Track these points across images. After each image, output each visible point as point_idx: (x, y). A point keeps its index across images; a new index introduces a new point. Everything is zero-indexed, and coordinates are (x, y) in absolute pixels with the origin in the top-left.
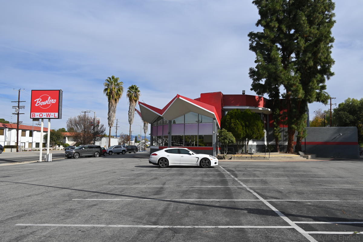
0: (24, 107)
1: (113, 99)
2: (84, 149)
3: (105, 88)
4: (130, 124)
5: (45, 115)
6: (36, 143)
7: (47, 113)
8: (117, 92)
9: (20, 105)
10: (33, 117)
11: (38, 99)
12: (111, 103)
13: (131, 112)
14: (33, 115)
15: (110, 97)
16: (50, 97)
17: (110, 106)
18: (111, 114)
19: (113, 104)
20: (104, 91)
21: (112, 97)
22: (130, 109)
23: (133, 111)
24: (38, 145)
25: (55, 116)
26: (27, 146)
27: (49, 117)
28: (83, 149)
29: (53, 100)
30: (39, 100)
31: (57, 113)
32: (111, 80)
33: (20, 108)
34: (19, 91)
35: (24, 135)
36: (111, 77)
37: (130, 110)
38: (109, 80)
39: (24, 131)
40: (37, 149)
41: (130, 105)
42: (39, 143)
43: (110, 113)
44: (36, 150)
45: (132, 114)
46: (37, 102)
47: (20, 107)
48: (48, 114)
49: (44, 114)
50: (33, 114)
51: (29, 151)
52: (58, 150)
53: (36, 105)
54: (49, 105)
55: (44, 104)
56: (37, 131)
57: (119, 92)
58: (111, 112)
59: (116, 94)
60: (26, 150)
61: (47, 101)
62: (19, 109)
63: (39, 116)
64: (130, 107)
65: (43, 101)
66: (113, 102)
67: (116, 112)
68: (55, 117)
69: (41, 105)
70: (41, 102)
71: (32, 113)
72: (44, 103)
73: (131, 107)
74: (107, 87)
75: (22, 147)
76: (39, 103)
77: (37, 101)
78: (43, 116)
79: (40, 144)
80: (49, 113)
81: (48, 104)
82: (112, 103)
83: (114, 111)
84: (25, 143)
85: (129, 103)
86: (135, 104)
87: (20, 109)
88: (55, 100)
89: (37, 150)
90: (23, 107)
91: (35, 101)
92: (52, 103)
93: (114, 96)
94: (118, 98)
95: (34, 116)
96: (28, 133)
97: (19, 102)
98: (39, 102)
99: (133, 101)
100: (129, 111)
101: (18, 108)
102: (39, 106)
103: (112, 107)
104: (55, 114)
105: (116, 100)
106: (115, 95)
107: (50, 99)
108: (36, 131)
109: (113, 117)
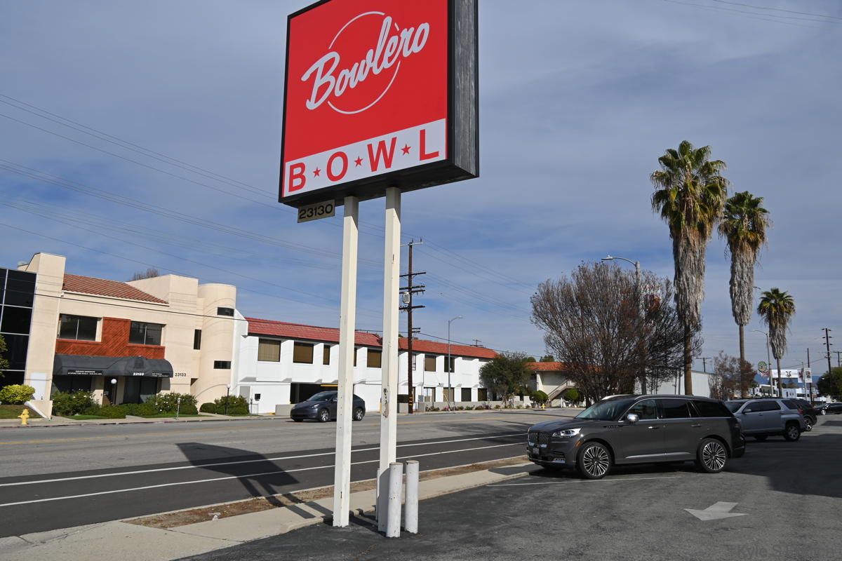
0: (422, 288)
1: (689, 224)
2: (632, 417)
3: (658, 190)
4: (741, 325)
5: (359, 162)
6: (462, 389)
7: (375, 142)
9: (413, 285)
10: (292, 189)
11: (320, 64)
12: (683, 242)
13: (740, 285)
14: (292, 177)
15: (680, 219)
16: (388, 21)
17: (681, 250)
18: (687, 279)
19: (692, 242)
20: (653, 204)
21: (688, 218)
22: (733, 272)
23: (747, 280)
24: (466, 393)
25: (427, 152)
26: (440, 397)
27: (388, 164)
28: (630, 422)
29: (406, 34)
30: (328, 65)
31: (442, 123)
32: (676, 157)
33: (414, 292)
34: (411, 246)
35: (430, 367)
36: (676, 148)
37: (737, 277)
38: (670, 157)
39: (431, 356)
40: (466, 404)
41: (734, 259)
42: (470, 389)
43: (683, 279)
44: (461, 408)
45: (746, 289)
46: (319, 82)
47: (413, 290)
48: (382, 144)
49: (356, 150)
50: (292, 167)
51: (445, 410)
52: (518, 408)
53: (311, 105)
54: (387, 73)
55: (353, 85)
56: (465, 357)
57: (711, 194)
58: (686, 272)
59: (700, 206)
60: (436, 407)
61: (371, 52)
62: (410, 294)
63: (324, 173)
64: (733, 267)
65: (346, 64)
66: (693, 236)
67: (705, 274)
68: (423, 156)
69: (338, 93)
70: (336, 74)
71: (288, 165)
72: (355, 76)
73: (738, 268)
74: (663, 188)
75: (427, 398)
76: (328, 84)
77: (314, 74)
78: (351, 163)
79: (472, 391)
80: (387, 138)
81: (376, 71)
82: (688, 239)
83: (699, 271)
84: (435, 388)
85: (730, 254)
86: (752, 254)
87: (414, 295)
88: (425, 27)
89: (465, 407)
90: (419, 289)
91: (305, 78)
92: (406, 54)
93: (695, 212)
94: (710, 220)
95: (297, 182)
96: (440, 360)
97: (410, 275)
98: (329, 77)
99: (746, 244)
100: (732, 282)
101: (408, 293)
102: (326, 102)
103: (691, 254)
104: (423, 133)
105: (701, 228)
106: (698, 209)
107: (393, 32)
108: (461, 358)
109: (697, 289)
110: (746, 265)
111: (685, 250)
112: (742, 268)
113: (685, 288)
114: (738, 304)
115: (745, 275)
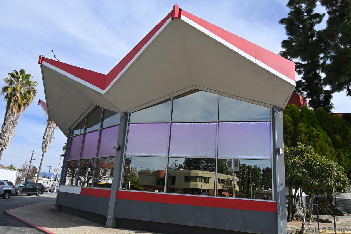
1: (14, 104)
3: (5, 86)
8: (25, 94)
12: (10, 111)
13: (47, 136)
15: (11, 101)
18: (7, 128)
19: (13, 112)
20: (2, 91)
21: (14, 101)
23: (51, 134)
32: (17, 75)
36: (18, 71)
37: (47, 132)
41: (48, 125)
43: (5, 127)
45: (49, 138)
57: (28, 95)
58: (8, 124)
59: (22, 98)
66: (15, 109)
73: (48, 129)
74: (8, 86)
82: (12, 110)
83: (14, 125)
93: (18, 100)
94: (24, 105)
100: (45, 134)
103: (12, 117)
105: (19, 107)
106: (20, 98)
109: (11, 132)
110: (52, 128)
111: (9, 115)
112: (50, 129)
113: (5, 131)
114: (44, 144)
115: (50, 132)
